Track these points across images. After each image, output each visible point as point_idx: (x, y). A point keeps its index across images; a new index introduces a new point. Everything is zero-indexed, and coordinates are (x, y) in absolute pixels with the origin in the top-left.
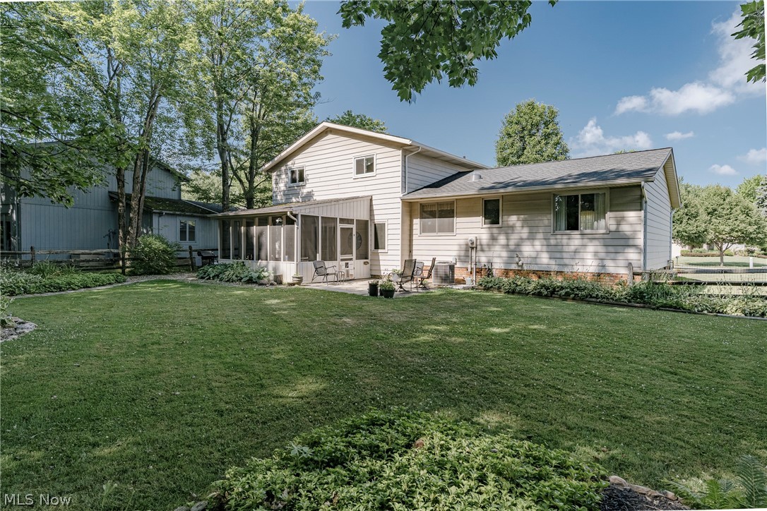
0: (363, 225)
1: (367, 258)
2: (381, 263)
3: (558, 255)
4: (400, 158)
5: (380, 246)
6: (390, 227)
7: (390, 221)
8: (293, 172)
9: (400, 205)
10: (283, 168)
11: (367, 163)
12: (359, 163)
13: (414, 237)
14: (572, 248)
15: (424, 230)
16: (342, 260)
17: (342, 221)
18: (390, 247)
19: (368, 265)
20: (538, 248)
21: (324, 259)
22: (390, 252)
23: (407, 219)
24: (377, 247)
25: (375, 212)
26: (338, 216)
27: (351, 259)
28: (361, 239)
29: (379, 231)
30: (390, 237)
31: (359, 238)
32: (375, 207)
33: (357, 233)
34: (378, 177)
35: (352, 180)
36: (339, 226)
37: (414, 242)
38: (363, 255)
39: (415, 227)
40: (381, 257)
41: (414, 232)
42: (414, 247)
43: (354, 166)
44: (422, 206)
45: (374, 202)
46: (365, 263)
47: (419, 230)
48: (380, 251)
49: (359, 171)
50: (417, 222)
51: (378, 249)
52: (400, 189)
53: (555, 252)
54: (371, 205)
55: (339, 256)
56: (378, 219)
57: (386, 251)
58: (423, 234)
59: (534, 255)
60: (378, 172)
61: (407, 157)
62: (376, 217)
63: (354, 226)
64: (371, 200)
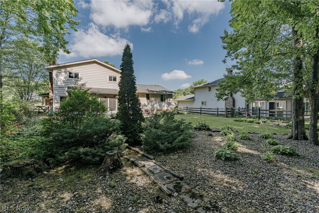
3: (161, 106)
8: (71, 73)
10: (63, 70)
14: (163, 105)
20: (157, 105)
43: (108, 78)
53: (160, 106)
59: (156, 106)
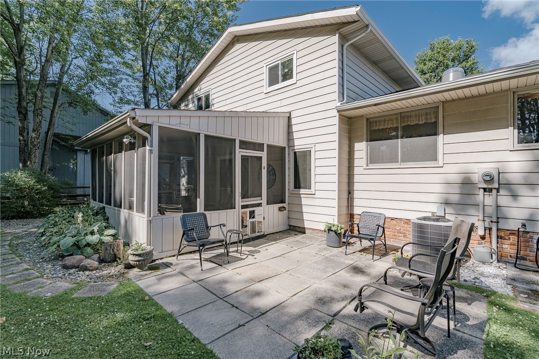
0: (277, 154)
1: (283, 202)
2: (305, 209)
4: (336, 47)
5: (302, 185)
6: (319, 155)
7: (318, 147)
8: (199, 99)
9: (336, 121)
10: (190, 97)
11: (284, 68)
12: (273, 71)
13: (357, 171)
15: (373, 159)
16: (243, 207)
17: (244, 145)
18: (318, 187)
19: (285, 212)
21: (208, 207)
22: (318, 194)
23: (346, 142)
24: (297, 186)
25: (295, 135)
26: (238, 137)
27: (260, 205)
28: (275, 174)
29: (301, 162)
30: (319, 170)
31: (271, 171)
32: (294, 128)
33: (268, 165)
34: (299, 84)
35: (263, 96)
36: (239, 153)
37: (356, 178)
38: (277, 198)
39: (357, 155)
40: (304, 201)
41: (357, 163)
42: (356, 186)
43: (265, 76)
44: (370, 121)
45: (294, 121)
46: (280, 209)
47: (364, 160)
48: (302, 191)
49: (273, 81)
50: (361, 148)
51: (299, 188)
52: (336, 96)
54: (289, 126)
55: (239, 201)
56: (300, 144)
57: (312, 191)
58: (371, 166)
60: (300, 76)
61: (345, 47)
62: (297, 142)
63: (264, 155)
64: (289, 118)
